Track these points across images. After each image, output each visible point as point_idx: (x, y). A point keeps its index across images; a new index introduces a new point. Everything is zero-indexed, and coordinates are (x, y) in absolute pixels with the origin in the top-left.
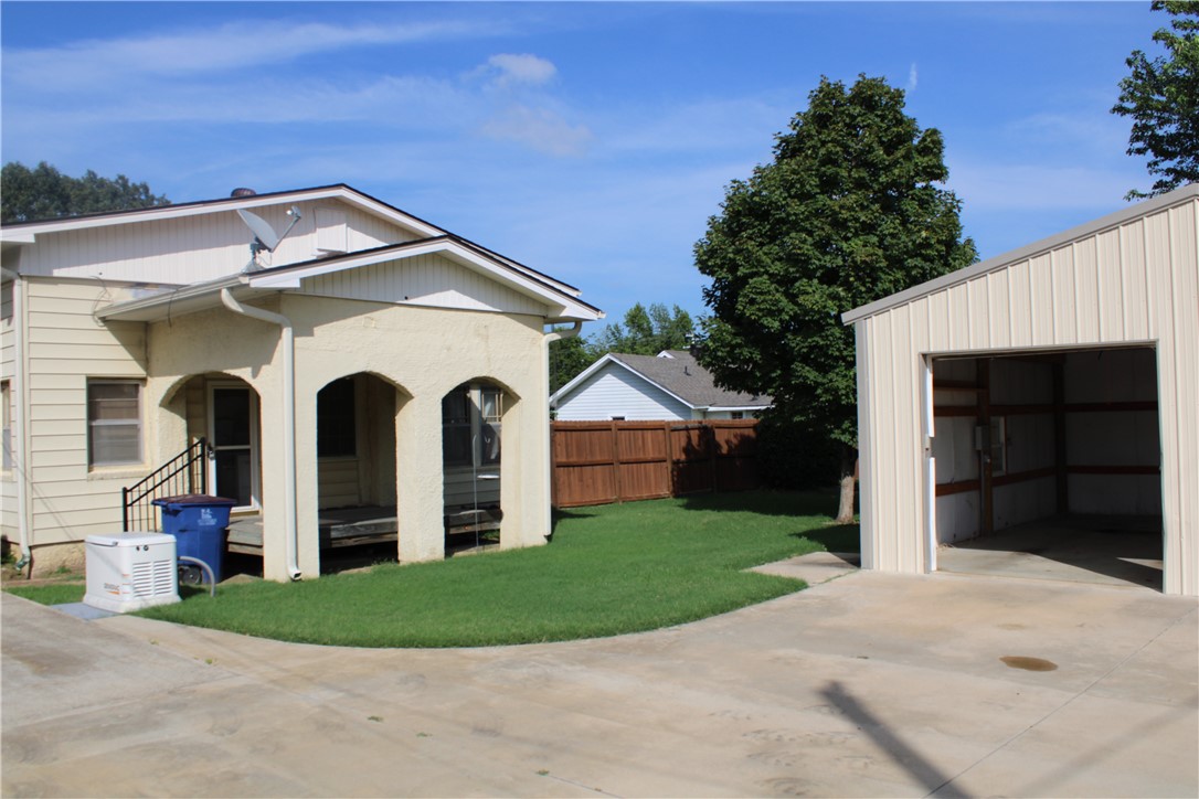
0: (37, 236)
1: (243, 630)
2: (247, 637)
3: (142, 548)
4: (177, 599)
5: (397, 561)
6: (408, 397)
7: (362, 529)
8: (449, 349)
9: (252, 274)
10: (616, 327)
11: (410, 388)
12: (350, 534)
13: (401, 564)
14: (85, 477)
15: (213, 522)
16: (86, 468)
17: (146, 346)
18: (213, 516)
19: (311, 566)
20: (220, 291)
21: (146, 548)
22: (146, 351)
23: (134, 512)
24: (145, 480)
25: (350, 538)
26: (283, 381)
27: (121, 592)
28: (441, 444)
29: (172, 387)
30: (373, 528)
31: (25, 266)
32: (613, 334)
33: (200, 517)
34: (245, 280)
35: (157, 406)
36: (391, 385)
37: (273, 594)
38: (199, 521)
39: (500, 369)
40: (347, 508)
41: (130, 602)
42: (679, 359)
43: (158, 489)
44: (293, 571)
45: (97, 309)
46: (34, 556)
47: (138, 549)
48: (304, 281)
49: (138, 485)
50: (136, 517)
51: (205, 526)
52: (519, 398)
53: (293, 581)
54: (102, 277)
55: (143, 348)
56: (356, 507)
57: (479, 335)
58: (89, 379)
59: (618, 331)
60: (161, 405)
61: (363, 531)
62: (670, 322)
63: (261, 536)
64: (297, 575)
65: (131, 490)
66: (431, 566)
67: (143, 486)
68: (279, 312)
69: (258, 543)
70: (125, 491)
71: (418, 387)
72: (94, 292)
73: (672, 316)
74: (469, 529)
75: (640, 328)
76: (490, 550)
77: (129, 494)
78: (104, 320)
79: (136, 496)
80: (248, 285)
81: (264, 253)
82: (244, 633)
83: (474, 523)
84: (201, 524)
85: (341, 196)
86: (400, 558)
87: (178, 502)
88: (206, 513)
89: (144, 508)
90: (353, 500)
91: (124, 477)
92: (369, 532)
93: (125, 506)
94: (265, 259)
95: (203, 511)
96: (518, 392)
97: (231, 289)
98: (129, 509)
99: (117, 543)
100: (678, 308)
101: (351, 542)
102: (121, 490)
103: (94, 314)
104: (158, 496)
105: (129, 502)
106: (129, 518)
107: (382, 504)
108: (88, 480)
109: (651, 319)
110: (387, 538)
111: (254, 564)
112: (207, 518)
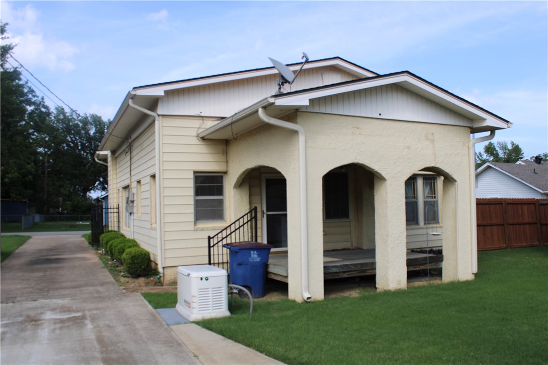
0: (165, 92)
1: (261, 349)
2: (263, 356)
3: (204, 279)
4: (228, 314)
5: (376, 288)
6: (382, 179)
7: (353, 267)
8: (409, 148)
9: (276, 96)
10: (480, 153)
11: (384, 174)
12: (345, 270)
13: (378, 291)
14: (193, 229)
15: (258, 259)
16: (193, 223)
17: (227, 154)
18: (259, 256)
19: (317, 292)
20: (257, 111)
21: (207, 279)
22: (227, 157)
23: (214, 251)
24: (221, 232)
25: (344, 272)
26: (299, 169)
27: (191, 306)
28: (405, 211)
29: (240, 176)
30: (360, 266)
31: (161, 110)
32: (478, 157)
33: (250, 256)
34: (272, 100)
35: (232, 188)
36: (370, 172)
37: (290, 313)
38: (250, 258)
39: (442, 162)
40: (344, 249)
41: (197, 314)
42: (529, 165)
43: (229, 238)
44: (306, 295)
45: (199, 132)
46: (165, 273)
47: (202, 279)
48: (312, 101)
49: (217, 235)
50: (216, 253)
51: (254, 262)
52: (455, 181)
53: (306, 302)
54: (202, 115)
55: (225, 154)
56: (349, 249)
57: (428, 139)
58: (195, 172)
59: (481, 155)
60: (234, 187)
61: (353, 268)
62: (508, 150)
63: (287, 271)
64: (308, 298)
65: (213, 237)
66: (398, 293)
67: (220, 235)
68: (296, 123)
69: (285, 275)
70: (209, 238)
71: (389, 173)
72: (197, 123)
73: (510, 147)
74: (422, 267)
75: (492, 154)
76: (436, 282)
77: (212, 240)
78: (203, 139)
79: (216, 241)
80: (274, 103)
81: (286, 85)
82: (262, 352)
83: (427, 263)
84: (251, 261)
85: (338, 64)
86: (377, 286)
87: (237, 246)
88: (254, 254)
89: (220, 248)
90: (347, 245)
91: (208, 229)
92: (357, 268)
93: (210, 247)
94: (286, 88)
95: (252, 252)
96: (455, 177)
97: (264, 108)
98: (212, 249)
99: (189, 275)
100: (513, 142)
101: (345, 275)
102: (207, 237)
103: (197, 136)
104: (229, 242)
105: (212, 245)
106: (212, 253)
107: (365, 247)
108: (194, 231)
109: (497, 149)
110: (369, 273)
111: (282, 287)
112: (255, 256)
